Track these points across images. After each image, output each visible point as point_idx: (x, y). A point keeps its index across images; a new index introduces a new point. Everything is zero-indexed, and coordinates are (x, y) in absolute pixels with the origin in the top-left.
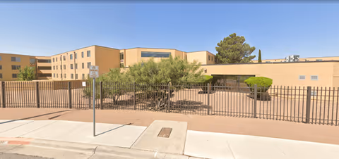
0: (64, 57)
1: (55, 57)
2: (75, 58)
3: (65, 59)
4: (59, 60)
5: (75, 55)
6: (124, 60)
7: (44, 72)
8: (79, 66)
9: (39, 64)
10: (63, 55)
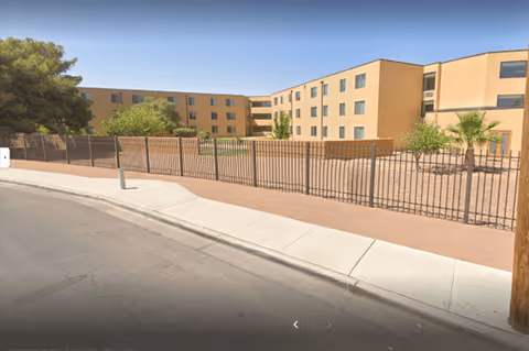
0: (298, 94)
1: (279, 96)
2: (324, 93)
3: (298, 99)
4: (286, 100)
5: (324, 87)
6: (435, 92)
7: (260, 122)
8: (333, 111)
9: (255, 110)
10: (295, 91)
